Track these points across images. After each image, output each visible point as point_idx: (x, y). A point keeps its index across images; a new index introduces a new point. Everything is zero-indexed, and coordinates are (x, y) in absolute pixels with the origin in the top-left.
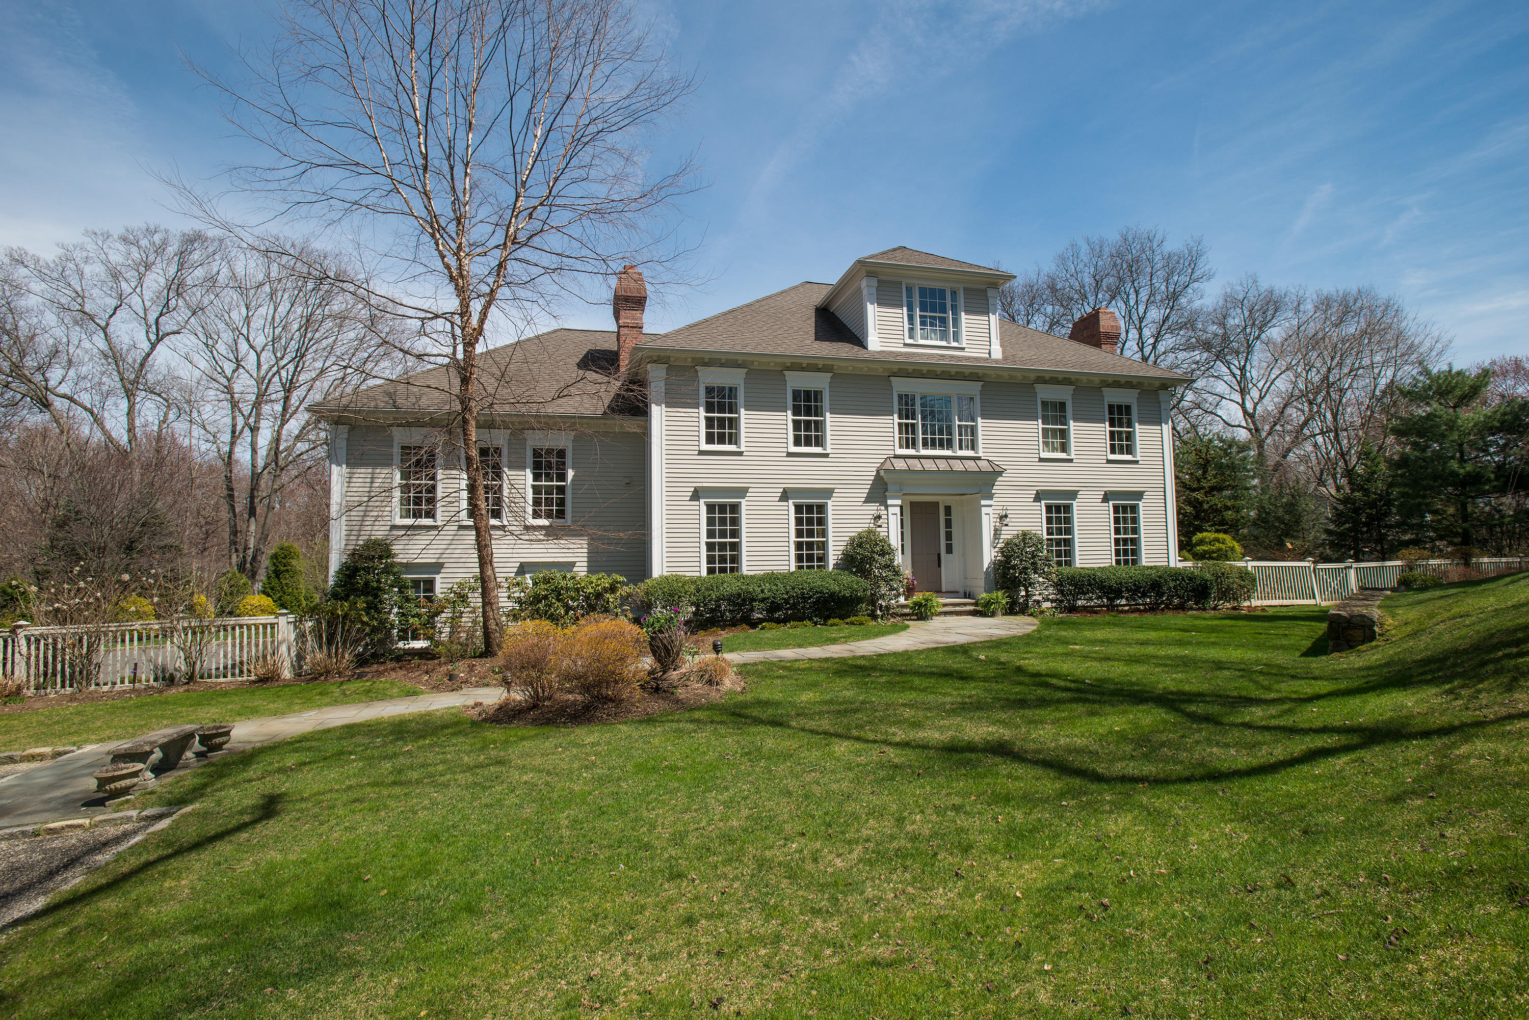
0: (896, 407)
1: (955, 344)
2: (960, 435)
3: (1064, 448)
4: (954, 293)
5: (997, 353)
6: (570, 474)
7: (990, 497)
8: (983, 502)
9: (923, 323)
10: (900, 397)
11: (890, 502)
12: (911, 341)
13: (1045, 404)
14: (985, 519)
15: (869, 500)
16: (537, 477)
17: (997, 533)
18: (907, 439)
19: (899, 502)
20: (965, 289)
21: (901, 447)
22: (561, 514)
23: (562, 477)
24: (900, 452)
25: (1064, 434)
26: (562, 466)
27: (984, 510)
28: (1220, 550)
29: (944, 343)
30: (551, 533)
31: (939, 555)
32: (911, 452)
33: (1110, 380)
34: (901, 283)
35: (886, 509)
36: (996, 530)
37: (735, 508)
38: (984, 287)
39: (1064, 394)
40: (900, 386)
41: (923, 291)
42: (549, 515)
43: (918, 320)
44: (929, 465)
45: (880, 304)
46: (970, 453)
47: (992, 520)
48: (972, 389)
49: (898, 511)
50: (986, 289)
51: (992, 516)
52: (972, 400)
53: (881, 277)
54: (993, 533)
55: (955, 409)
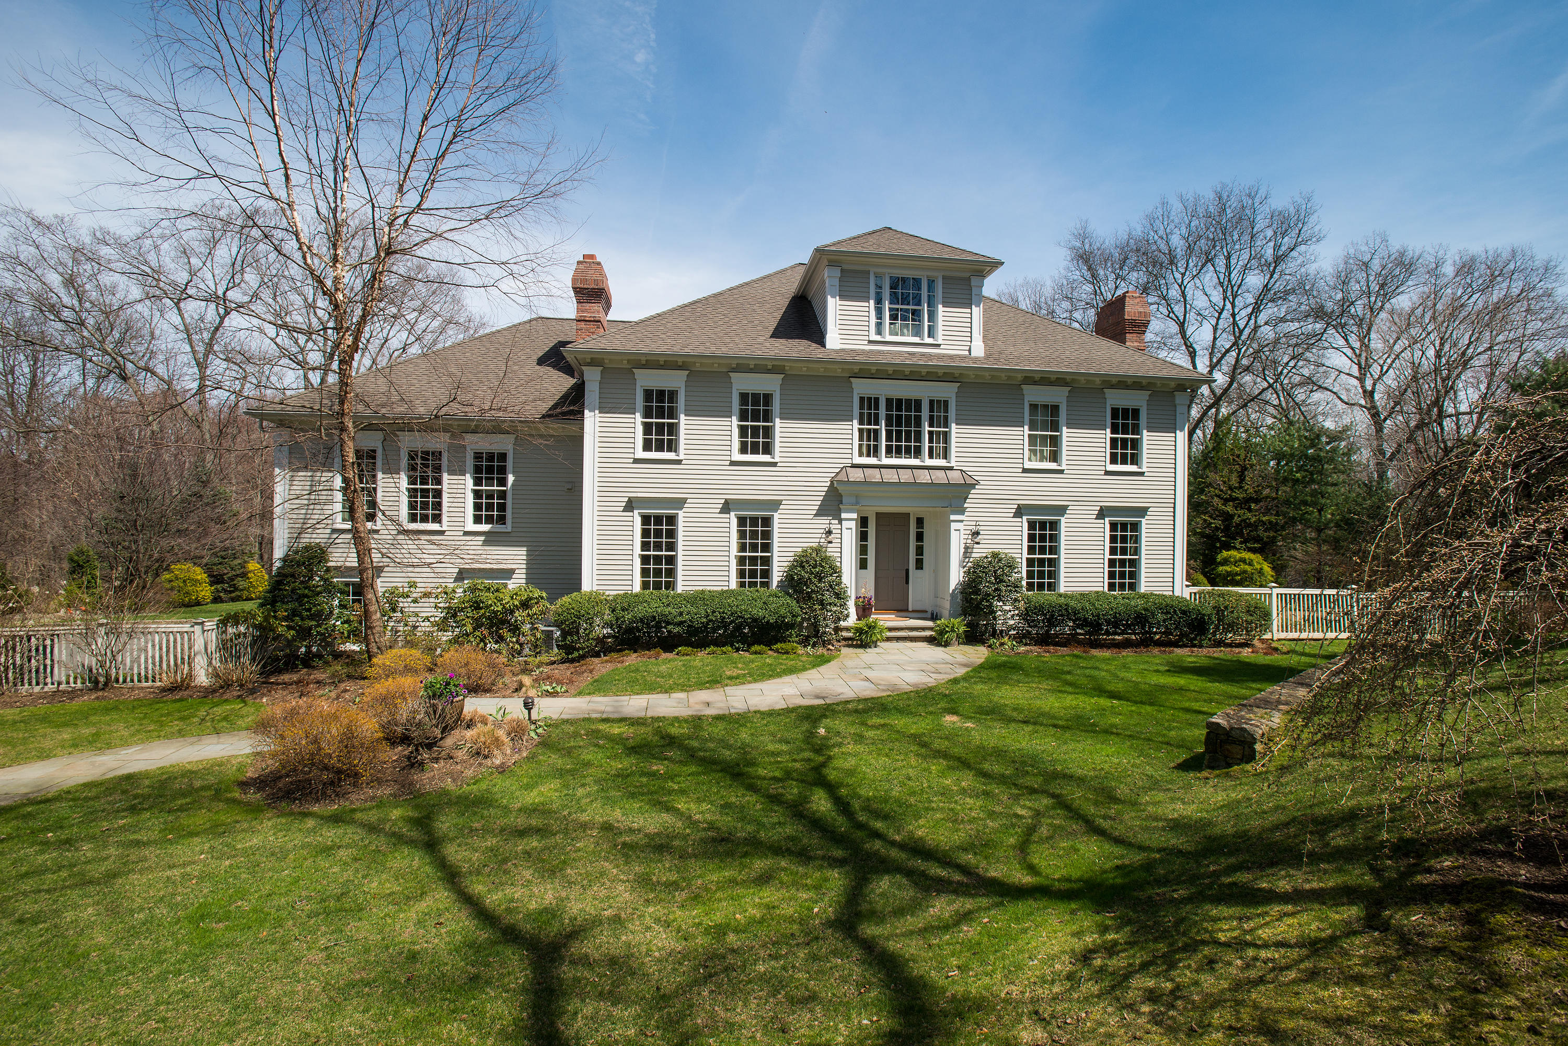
0: (856, 411)
1: (930, 341)
2: (931, 441)
3: (1055, 457)
4: (931, 283)
5: (978, 349)
6: (511, 479)
7: (962, 511)
8: (953, 517)
9: (894, 317)
10: (862, 399)
11: (844, 516)
12: (878, 338)
13: (1034, 407)
14: (954, 536)
15: (820, 513)
16: (477, 482)
17: (967, 551)
18: (869, 446)
19: (855, 516)
20: (944, 278)
21: (861, 454)
22: (502, 520)
23: (502, 482)
24: (858, 460)
25: (1055, 442)
26: (503, 470)
27: (954, 526)
28: (1245, 572)
29: (916, 340)
30: (491, 539)
31: (907, 571)
32: (872, 461)
33: (1114, 380)
34: (868, 272)
35: (840, 522)
36: (966, 548)
37: (672, 520)
38: (967, 275)
39: (1058, 396)
40: (863, 388)
41: (895, 283)
42: (489, 520)
43: (887, 314)
44: (891, 476)
45: (843, 297)
46: (941, 462)
47: (963, 537)
48: (947, 391)
49: (853, 524)
50: (969, 279)
51: (962, 532)
52: (946, 403)
53: (845, 267)
54: (962, 550)
55: (925, 413)
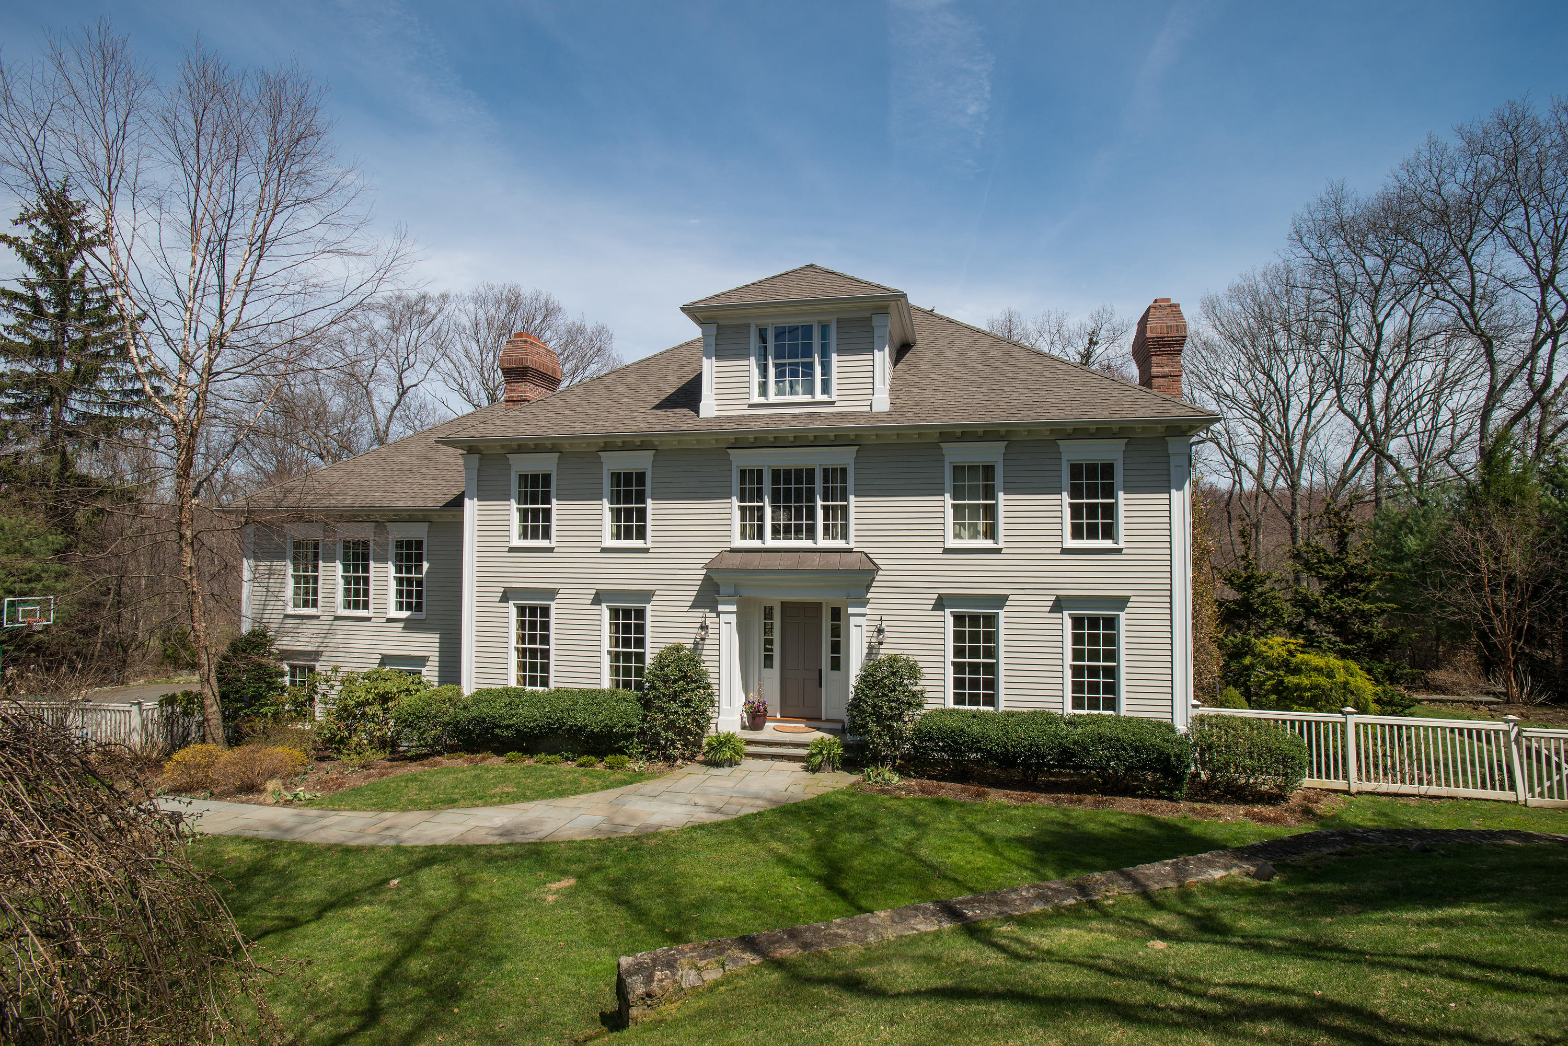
0: (736, 486)
1: (825, 398)
2: (826, 517)
3: (991, 532)
4: (825, 329)
5: (882, 402)
6: (426, 565)
7: (864, 603)
8: (851, 610)
9: (780, 374)
10: (742, 473)
11: (721, 608)
12: (762, 400)
13: (958, 470)
14: (854, 633)
15: (695, 605)
16: (399, 570)
17: (872, 650)
18: (752, 526)
19: (734, 608)
20: (838, 320)
21: (743, 536)
22: (419, 607)
23: (419, 569)
24: (738, 543)
25: (990, 512)
26: (419, 559)
27: (853, 621)
29: (807, 398)
30: (409, 625)
31: (820, 671)
32: (756, 544)
33: (1070, 429)
34: (748, 326)
35: (718, 616)
36: (871, 648)
37: (544, 611)
38: (868, 314)
39: (992, 453)
40: (742, 459)
41: (780, 333)
42: (409, 607)
43: (772, 371)
44: (776, 562)
45: (720, 356)
46: (839, 543)
47: (865, 634)
48: (844, 457)
49: (733, 618)
50: (870, 319)
51: (865, 628)
52: (844, 471)
53: (721, 323)
54: (866, 651)
55: (819, 485)
